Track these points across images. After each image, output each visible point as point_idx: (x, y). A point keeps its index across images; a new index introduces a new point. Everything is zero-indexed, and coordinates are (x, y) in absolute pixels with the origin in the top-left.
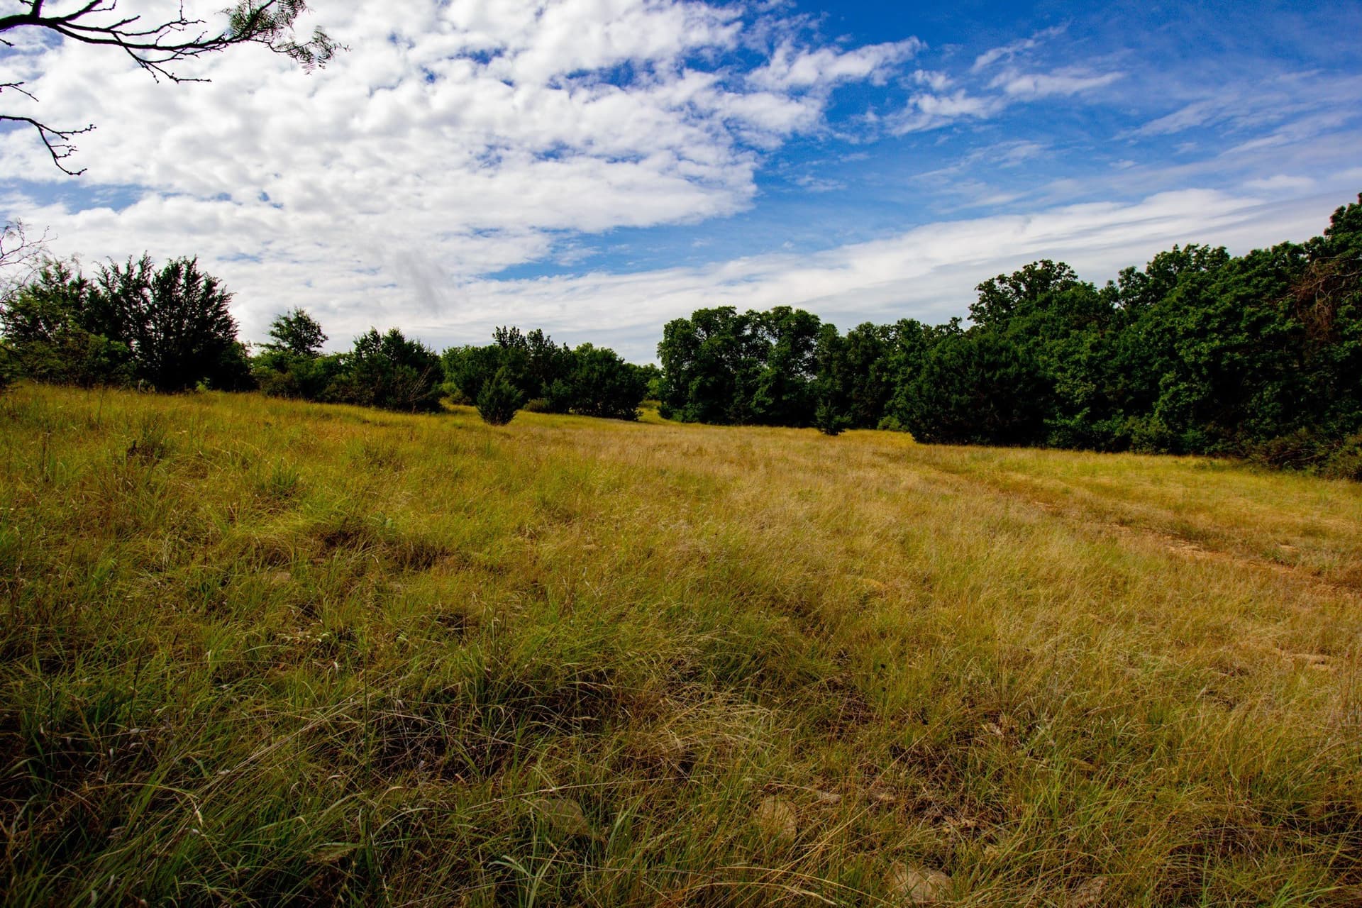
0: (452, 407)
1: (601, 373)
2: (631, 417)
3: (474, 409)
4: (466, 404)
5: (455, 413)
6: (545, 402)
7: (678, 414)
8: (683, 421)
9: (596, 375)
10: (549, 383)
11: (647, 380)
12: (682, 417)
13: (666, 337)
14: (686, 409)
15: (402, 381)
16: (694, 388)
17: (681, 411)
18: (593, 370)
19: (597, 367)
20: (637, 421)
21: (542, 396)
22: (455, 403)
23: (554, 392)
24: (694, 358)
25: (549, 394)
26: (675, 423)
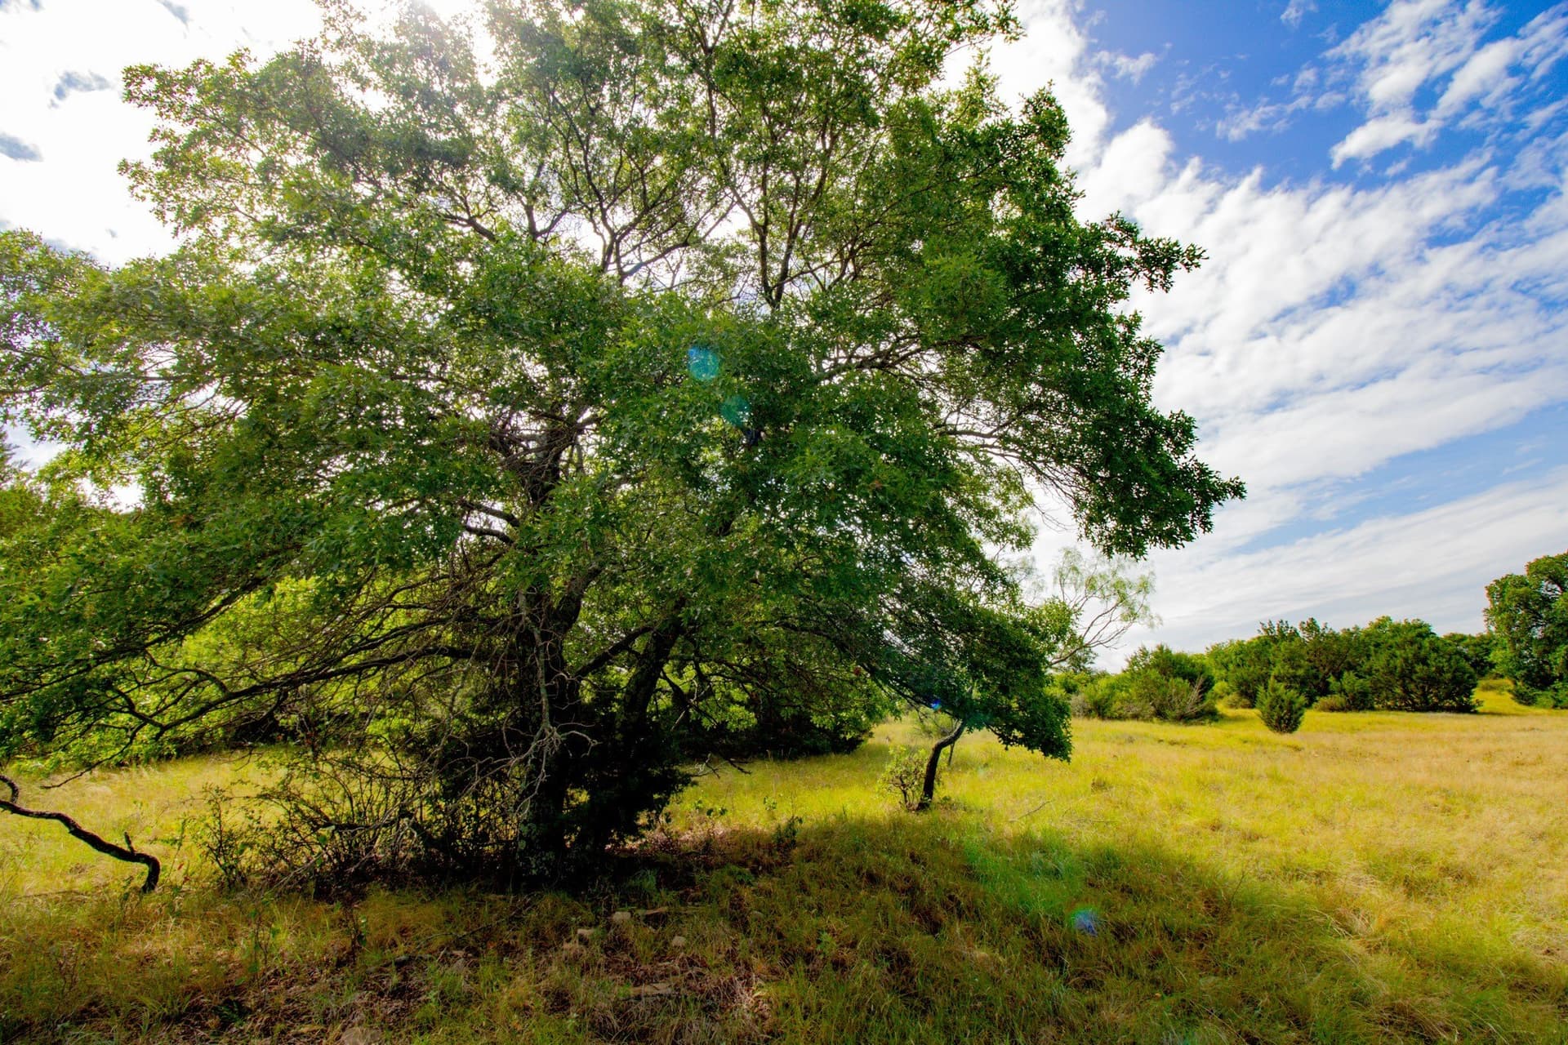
0: (1230, 712)
1: (1406, 660)
2: (1466, 709)
3: (1254, 713)
4: (1244, 707)
5: (1236, 719)
6: (1337, 699)
7: (1545, 697)
8: (1555, 707)
9: (1399, 662)
10: (1339, 677)
11: (1488, 652)
12: (1552, 702)
13: (1493, 602)
14: (1556, 690)
15: (1177, 694)
16: (1559, 661)
17: (1550, 693)
18: (1394, 656)
19: (1398, 653)
20: (1476, 712)
21: (1332, 693)
22: (1232, 706)
23: (1346, 687)
24: (1549, 621)
25: (1342, 690)
26: (1540, 711)
